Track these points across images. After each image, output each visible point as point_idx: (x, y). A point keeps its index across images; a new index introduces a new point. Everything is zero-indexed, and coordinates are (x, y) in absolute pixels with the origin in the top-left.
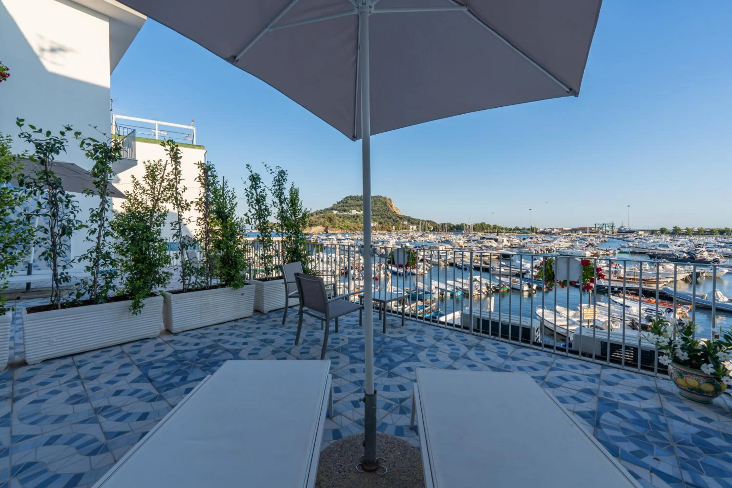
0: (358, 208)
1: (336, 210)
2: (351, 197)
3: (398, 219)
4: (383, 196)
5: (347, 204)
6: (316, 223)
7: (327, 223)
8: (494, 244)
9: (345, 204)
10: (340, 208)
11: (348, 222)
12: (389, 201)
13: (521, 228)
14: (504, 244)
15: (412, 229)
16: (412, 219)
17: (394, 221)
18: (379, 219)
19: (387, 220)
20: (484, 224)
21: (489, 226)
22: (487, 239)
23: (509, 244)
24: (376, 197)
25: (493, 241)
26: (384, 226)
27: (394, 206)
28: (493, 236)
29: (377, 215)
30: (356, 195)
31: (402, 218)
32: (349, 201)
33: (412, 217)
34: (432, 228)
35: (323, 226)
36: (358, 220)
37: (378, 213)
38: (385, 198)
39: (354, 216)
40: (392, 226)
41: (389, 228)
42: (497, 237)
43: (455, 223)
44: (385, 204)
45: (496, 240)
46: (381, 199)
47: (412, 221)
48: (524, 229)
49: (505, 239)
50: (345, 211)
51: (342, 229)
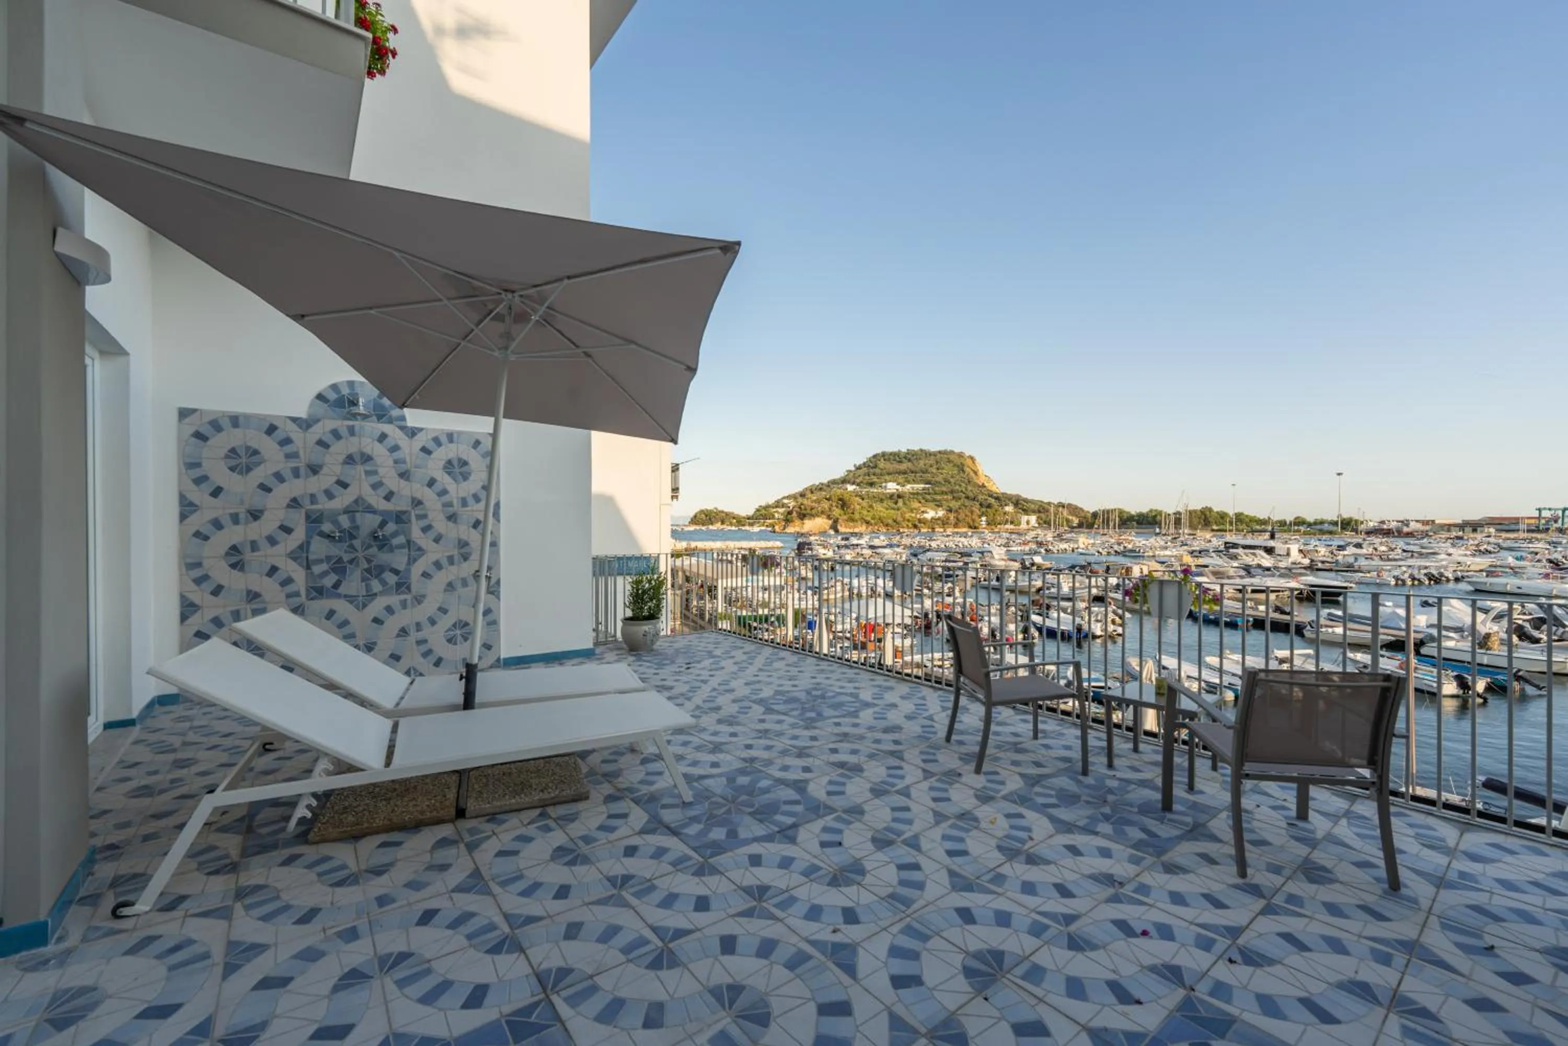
0: (901, 478)
1: (853, 483)
2: (884, 454)
3: (992, 501)
4: (957, 450)
5: (877, 471)
6: (814, 512)
7: (837, 512)
8: (1267, 561)
9: (871, 470)
10: (860, 479)
11: (880, 509)
12: (969, 462)
13: (1311, 519)
14: (1291, 560)
15: (1028, 523)
16: (1026, 500)
17: (981, 505)
18: (947, 500)
19: (967, 503)
20: (1210, 510)
21: (1223, 516)
22: (1245, 547)
23: (1306, 562)
24: (940, 452)
25: (1261, 553)
26: (962, 516)
27: (980, 472)
28: (1262, 540)
29: (943, 493)
30: (895, 450)
31: (1002, 499)
32: (882, 464)
33: (1024, 495)
34: (1076, 521)
35: (829, 517)
36: (900, 503)
37: (944, 489)
38: (961, 455)
39: (891, 496)
40: (980, 517)
41: (973, 521)
42: (1271, 543)
43: (1134, 508)
44: (961, 468)
45: (1270, 551)
46: (952, 457)
47: (1021, 505)
48: (1322, 522)
49: (1294, 549)
50: (872, 484)
51: (868, 523)
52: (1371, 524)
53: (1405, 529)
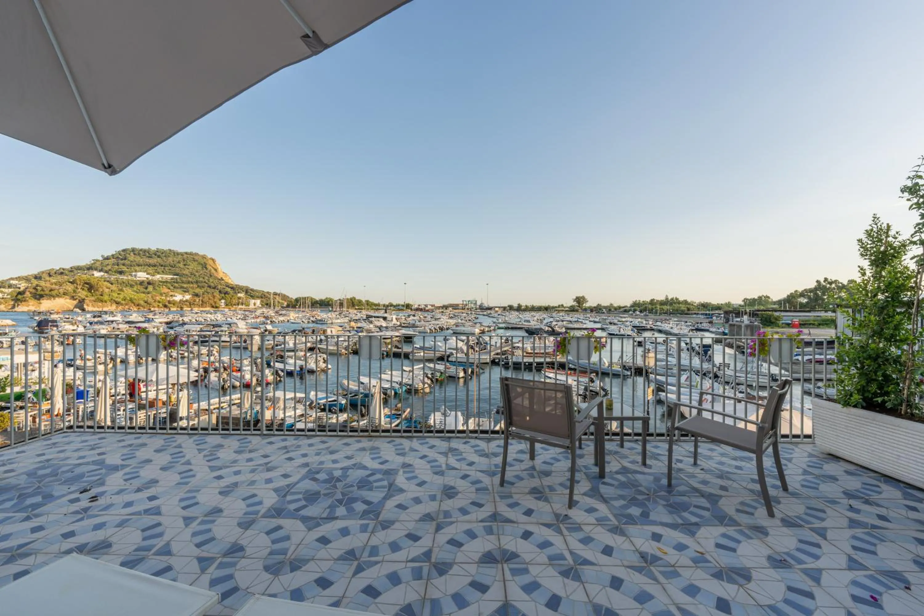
0: (151, 270)
1: (101, 271)
2: (133, 250)
3: (229, 290)
4: (201, 253)
5: (126, 262)
6: (53, 293)
7: (82, 294)
8: (384, 324)
9: (120, 261)
10: (109, 267)
11: (129, 292)
12: (211, 262)
13: (395, 304)
14: (393, 323)
15: (255, 304)
16: (252, 290)
17: (220, 292)
18: (193, 288)
19: (209, 290)
20: (355, 298)
21: (360, 302)
22: (375, 317)
23: (399, 323)
24: (186, 253)
25: (381, 320)
26: (206, 299)
27: (219, 269)
28: (381, 313)
29: (189, 282)
30: (145, 247)
31: (235, 289)
32: (132, 257)
33: (251, 287)
34: (285, 304)
35: (73, 298)
36: (150, 288)
37: (190, 279)
38: (204, 257)
39: (141, 283)
40: (220, 300)
41: (215, 303)
42: (386, 315)
43: (318, 297)
44: (204, 266)
45: (385, 319)
46: (196, 258)
47: (250, 293)
48: (399, 305)
49: (394, 317)
50: (121, 273)
51: (118, 303)
52: (416, 306)
53: (427, 309)
